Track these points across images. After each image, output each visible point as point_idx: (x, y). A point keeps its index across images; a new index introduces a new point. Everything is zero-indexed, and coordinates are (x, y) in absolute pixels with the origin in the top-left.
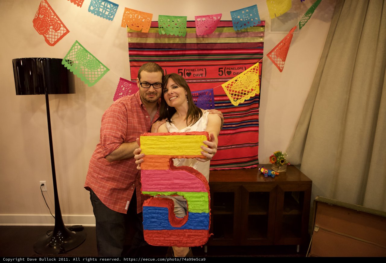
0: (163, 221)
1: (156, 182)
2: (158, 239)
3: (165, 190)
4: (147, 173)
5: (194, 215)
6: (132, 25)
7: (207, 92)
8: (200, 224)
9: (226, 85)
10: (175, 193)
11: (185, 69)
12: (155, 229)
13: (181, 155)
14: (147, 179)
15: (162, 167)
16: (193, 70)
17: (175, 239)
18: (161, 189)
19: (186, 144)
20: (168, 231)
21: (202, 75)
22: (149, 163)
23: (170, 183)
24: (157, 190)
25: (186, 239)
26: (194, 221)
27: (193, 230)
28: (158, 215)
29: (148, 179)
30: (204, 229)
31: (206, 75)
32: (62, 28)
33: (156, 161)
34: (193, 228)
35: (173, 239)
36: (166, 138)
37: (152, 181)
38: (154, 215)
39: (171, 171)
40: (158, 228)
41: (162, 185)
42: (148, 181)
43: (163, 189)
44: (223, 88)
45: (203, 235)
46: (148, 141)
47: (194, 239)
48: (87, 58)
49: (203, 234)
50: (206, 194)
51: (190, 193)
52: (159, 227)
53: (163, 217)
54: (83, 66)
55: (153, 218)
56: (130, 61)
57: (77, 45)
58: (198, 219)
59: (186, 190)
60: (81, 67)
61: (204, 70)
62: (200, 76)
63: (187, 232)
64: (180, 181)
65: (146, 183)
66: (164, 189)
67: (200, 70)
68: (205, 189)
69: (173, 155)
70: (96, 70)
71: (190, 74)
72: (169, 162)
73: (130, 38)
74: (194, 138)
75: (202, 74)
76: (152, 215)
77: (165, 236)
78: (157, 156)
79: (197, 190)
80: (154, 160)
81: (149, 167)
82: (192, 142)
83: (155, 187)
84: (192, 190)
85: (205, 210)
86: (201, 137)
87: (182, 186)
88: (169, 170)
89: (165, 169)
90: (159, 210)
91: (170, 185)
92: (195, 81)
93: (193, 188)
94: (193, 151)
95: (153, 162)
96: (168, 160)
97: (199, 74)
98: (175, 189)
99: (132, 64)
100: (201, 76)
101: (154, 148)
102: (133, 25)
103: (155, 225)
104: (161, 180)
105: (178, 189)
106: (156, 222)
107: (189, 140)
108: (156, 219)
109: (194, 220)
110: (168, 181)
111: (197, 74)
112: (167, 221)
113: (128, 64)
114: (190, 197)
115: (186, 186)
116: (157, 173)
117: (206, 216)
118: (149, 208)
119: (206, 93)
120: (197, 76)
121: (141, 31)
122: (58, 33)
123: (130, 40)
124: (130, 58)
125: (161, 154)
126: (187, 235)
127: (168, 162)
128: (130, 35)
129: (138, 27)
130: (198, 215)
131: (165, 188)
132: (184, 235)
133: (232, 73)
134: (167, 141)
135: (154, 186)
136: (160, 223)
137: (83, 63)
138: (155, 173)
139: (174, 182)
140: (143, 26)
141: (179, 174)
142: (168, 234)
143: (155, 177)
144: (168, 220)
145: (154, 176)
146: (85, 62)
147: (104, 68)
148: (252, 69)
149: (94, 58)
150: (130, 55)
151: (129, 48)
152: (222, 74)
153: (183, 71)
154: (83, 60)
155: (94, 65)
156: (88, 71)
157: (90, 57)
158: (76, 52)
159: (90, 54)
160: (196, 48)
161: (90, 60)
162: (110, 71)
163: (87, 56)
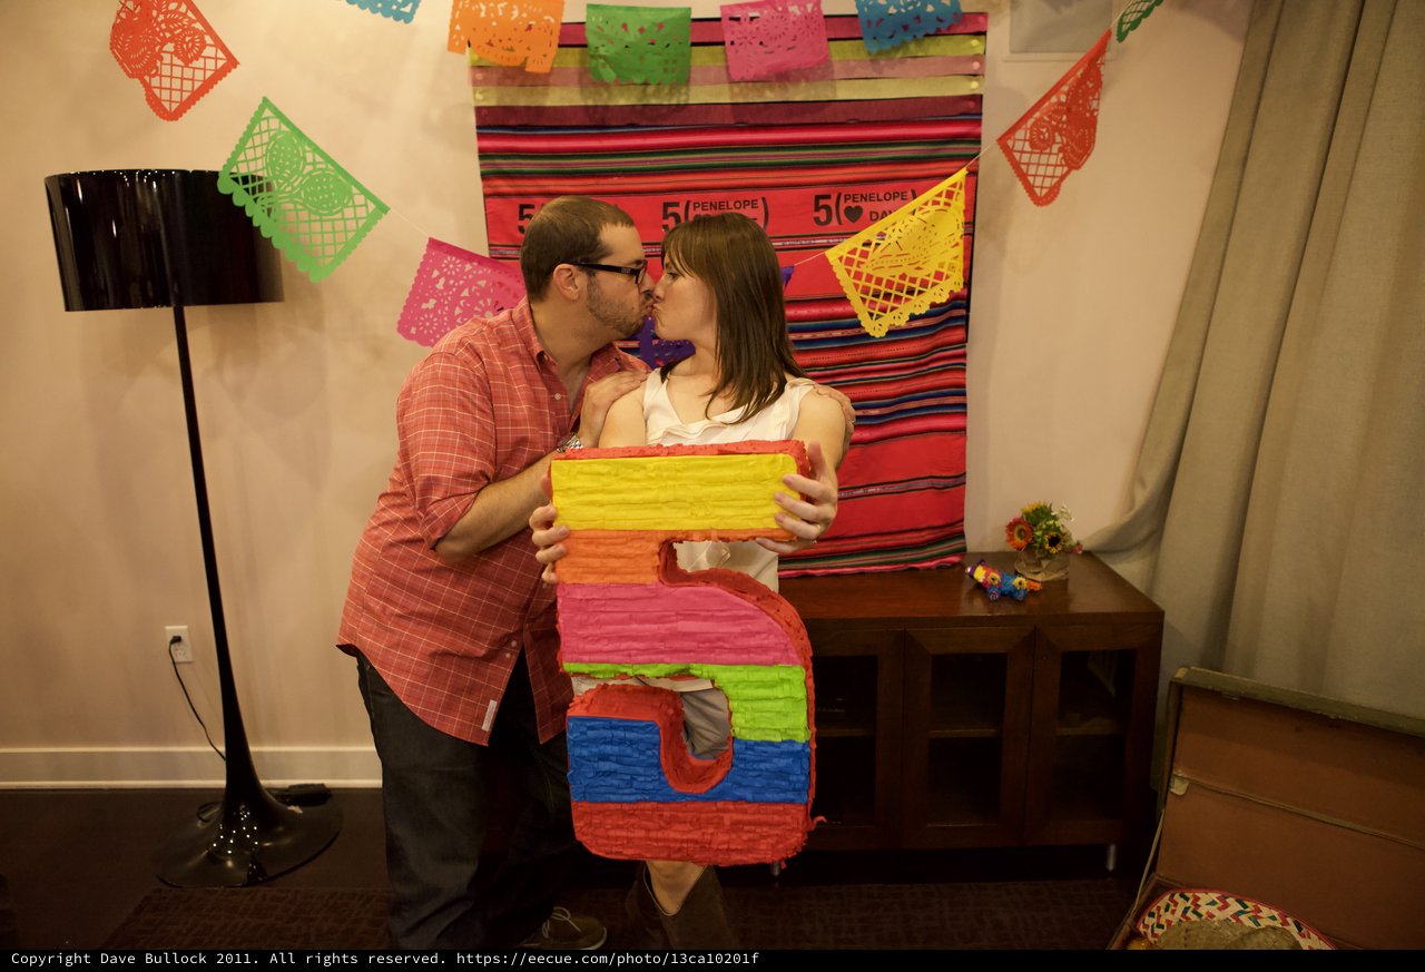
0: (641, 770)
1: (611, 628)
2: (624, 834)
3: (646, 657)
4: (579, 597)
5: (752, 750)
8: (776, 782)
10: (683, 670)
12: (613, 797)
13: (701, 528)
14: (578, 617)
15: (633, 573)
17: (685, 837)
18: (630, 655)
19: (719, 489)
20: (661, 806)
22: (584, 560)
23: (663, 632)
24: (616, 658)
25: (726, 838)
26: (754, 770)
27: (748, 802)
28: (623, 748)
29: (585, 617)
30: (792, 802)
31: (766, 222)
33: (613, 550)
34: (749, 796)
35: (678, 836)
36: (644, 468)
37: (599, 623)
38: (608, 749)
39: (667, 589)
40: (623, 794)
41: (634, 639)
42: (583, 625)
43: (636, 655)
45: (785, 823)
46: (579, 477)
47: (756, 836)
48: (303, 170)
49: (788, 819)
50: (797, 672)
51: (739, 668)
52: (626, 791)
53: (642, 758)
55: (604, 758)
58: (768, 765)
59: (724, 657)
63: (729, 811)
64: (700, 623)
65: (575, 630)
66: (641, 655)
68: (791, 655)
69: (673, 528)
72: (659, 554)
74: (751, 463)
76: (602, 747)
77: (650, 824)
78: (615, 534)
79: (764, 658)
80: (602, 549)
81: (584, 573)
82: (743, 481)
83: (611, 647)
84: (745, 657)
85: (795, 732)
86: (774, 461)
87: (707, 645)
88: (661, 585)
89: (642, 579)
90: (626, 729)
91: (663, 639)
93: (747, 650)
94: (748, 512)
95: (599, 557)
96: (655, 547)
98: (682, 655)
99: (490, 186)
101: (602, 505)
103: (612, 786)
104: (631, 620)
105: (692, 654)
106: (615, 772)
107: (729, 473)
108: (617, 762)
109: (755, 766)
110: (655, 627)
112: (654, 772)
114: (736, 684)
115: (721, 643)
116: (615, 596)
117: (798, 752)
118: (588, 724)
125: (628, 526)
126: (727, 822)
127: (653, 555)
130: (770, 749)
131: (646, 651)
132: (716, 820)
133: (866, 214)
134: (651, 478)
135: (606, 642)
136: (629, 777)
137: (289, 189)
138: (608, 594)
139: (679, 629)
141: (697, 599)
142: (661, 816)
143: (609, 609)
144: (659, 765)
145: (602, 606)
146: (295, 184)
147: (366, 205)
148: (940, 195)
149: (330, 167)
150: (484, 154)
151: (478, 127)
152: (829, 220)
153: (680, 211)
154: (291, 176)
155: (330, 196)
156: (310, 221)
157: (314, 163)
158: (265, 146)
159: (317, 150)
160: (730, 121)
161: (314, 174)
162: (389, 212)
163: (304, 159)
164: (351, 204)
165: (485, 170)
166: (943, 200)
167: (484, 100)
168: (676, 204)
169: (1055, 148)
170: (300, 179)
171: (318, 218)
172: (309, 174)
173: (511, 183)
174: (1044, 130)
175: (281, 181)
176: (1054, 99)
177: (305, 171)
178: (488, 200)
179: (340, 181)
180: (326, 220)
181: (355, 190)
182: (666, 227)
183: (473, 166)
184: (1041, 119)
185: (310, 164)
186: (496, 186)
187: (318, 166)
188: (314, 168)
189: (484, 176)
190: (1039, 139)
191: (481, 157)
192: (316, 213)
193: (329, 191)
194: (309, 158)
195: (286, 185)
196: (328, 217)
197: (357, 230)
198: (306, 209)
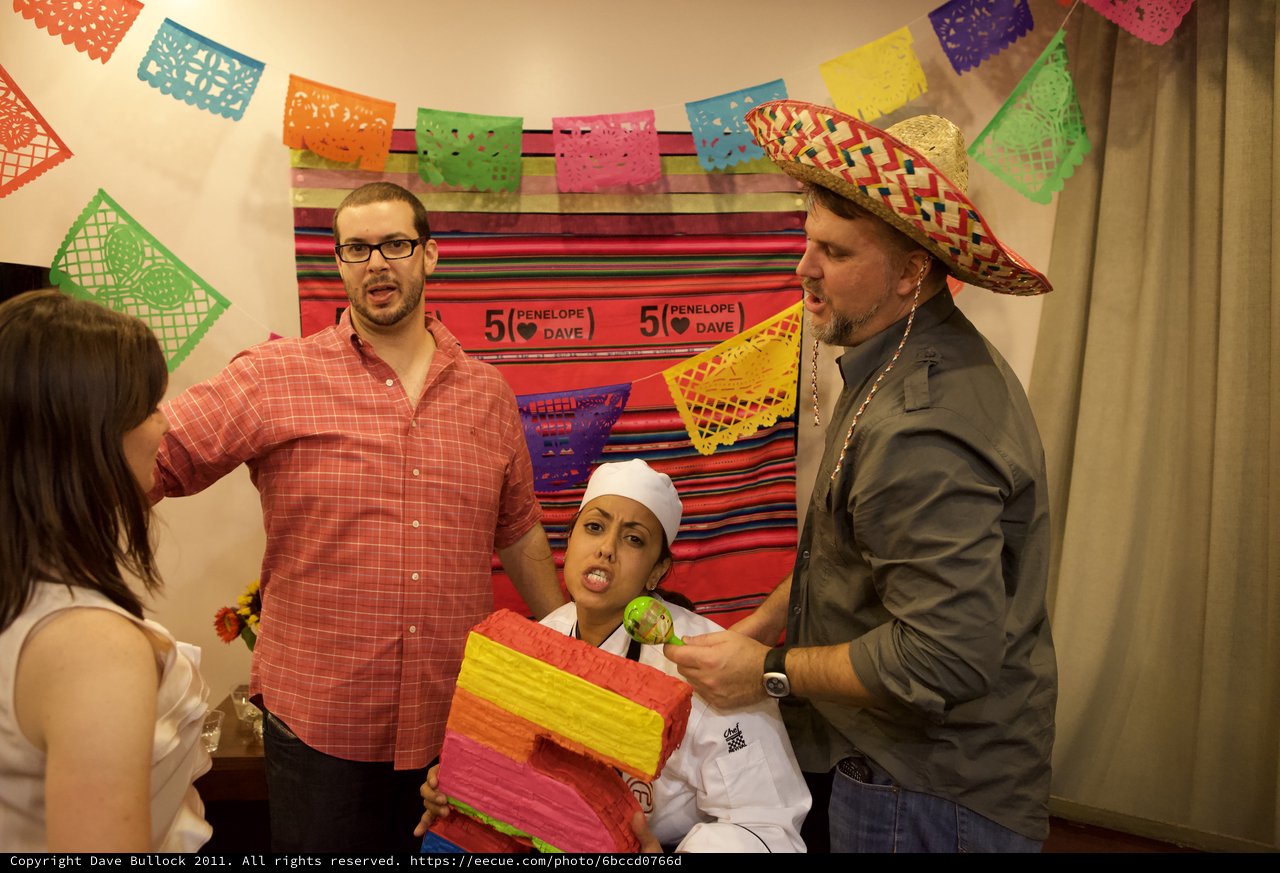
7: (610, 396)
9: (677, 374)
11: (512, 311)
16: (545, 315)
21: (576, 333)
31: (592, 332)
44: (667, 386)
48: (142, 264)
54: (131, 296)
57: (105, 211)
60: (126, 301)
61: (586, 313)
62: (569, 337)
67: (571, 313)
71: (533, 327)
75: (577, 331)
92: (553, 355)
97: (566, 331)
99: (306, 288)
100: (572, 337)
111: (559, 330)
113: (293, 289)
119: (605, 399)
120: (557, 336)
124: (298, 266)
133: (693, 325)
137: (129, 283)
146: (135, 279)
147: (207, 300)
148: (776, 325)
149: (169, 261)
150: (301, 255)
151: (297, 228)
152: (655, 332)
153: (504, 319)
154: (130, 270)
155: (170, 290)
156: (151, 315)
157: (153, 258)
158: (103, 240)
159: (156, 243)
160: (557, 229)
161: (153, 269)
162: (230, 307)
163: (143, 253)
164: (191, 298)
165: (301, 271)
166: (778, 330)
167: (304, 201)
168: (500, 312)
170: (140, 273)
171: (157, 312)
172: (149, 268)
173: (328, 286)
175: (121, 275)
177: (145, 266)
178: (304, 302)
179: (180, 275)
180: (166, 315)
181: (195, 285)
182: (489, 335)
183: (290, 268)
185: (149, 258)
186: (311, 289)
187: (157, 261)
188: (154, 262)
189: (301, 278)
191: (298, 259)
192: (156, 307)
193: (169, 286)
194: (148, 252)
195: (126, 279)
196: (168, 312)
197: (199, 325)
198: (146, 303)
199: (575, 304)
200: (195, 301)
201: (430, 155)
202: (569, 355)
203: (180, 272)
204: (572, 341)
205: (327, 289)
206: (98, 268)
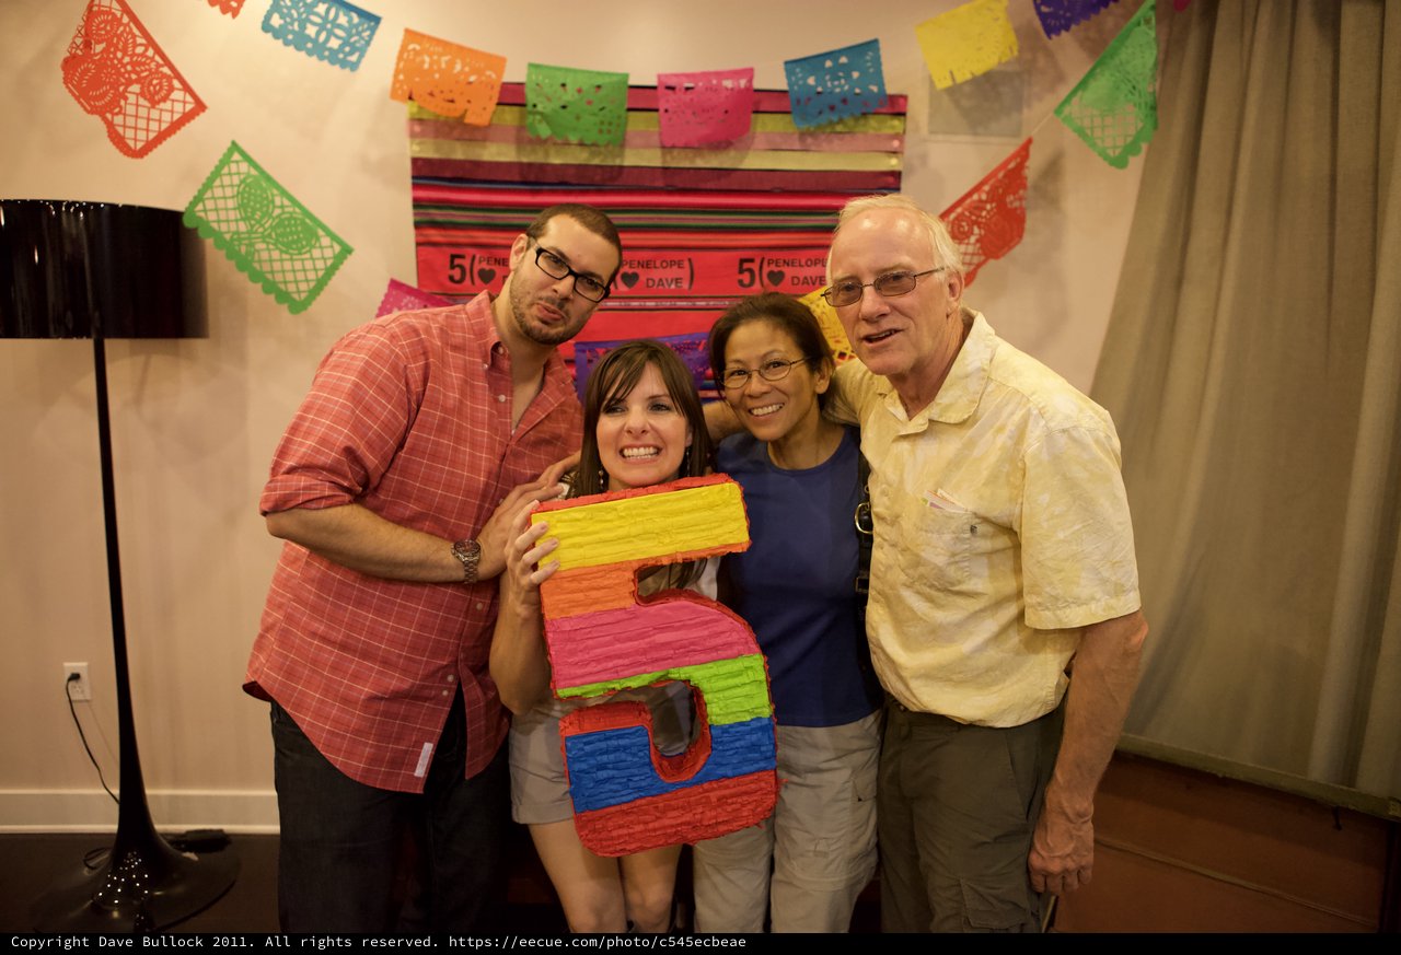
0: (635, 771)
2: (625, 831)
3: (631, 671)
4: (568, 629)
5: (728, 732)
6: (431, 94)
8: (750, 755)
10: (662, 676)
12: (612, 801)
14: (568, 647)
15: (613, 601)
16: (647, 265)
17: (679, 822)
18: (616, 672)
19: (680, 519)
20: (655, 799)
21: (676, 283)
23: (644, 646)
24: (605, 677)
25: (714, 813)
26: (732, 749)
27: (729, 778)
28: (618, 754)
29: (574, 646)
30: (764, 770)
31: (691, 282)
32: (178, 95)
33: (594, 584)
34: (730, 773)
35: (674, 822)
37: (586, 649)
38: (605, 758)
39: (644, 609)
40: (623, 796)
41: (619, 657)
42: (572, 653)
43: (622, 671)
45: (761, 789)
46: (558, 525)
47: (738, 806)
48: (272, 212)
49: (763, 784)
51: (710, 665)
52: (623, 793)
53: (636, 759)
54: (264, 242)
55: (602, 767)
56: (418, 225)
57: (237, 162)
58: (742, 743)
59: (697, 658)
60: (258, 246)
61: (686, 264)
62: (670, 286)
63: (713, 789)
64: (675, 633)
65: (565, 659)
66: (626, 670)
67: (672, 263)
68: (751, 646)
69: (644, 557)
70: (308, 256)
71: (635, 276)
73: (417, 140)
74: (703, 495)
75: (677, 280)
76: (599, 758)
77: (647, 818)
78: (595, 569)
79: (729, 653)
80: (584, 584)
81: (569, 607)
82: (699, 510)
83: (599, 668)
84: (714, 655)
85: (760, 710)
86: (722, 491)
87: (681, 650)
88: (637, 606)
89: (622, 604)
90: (619, 737)
91: (644, 653)
92: (654, 304)
93: (715, 649)
94: (705, 534)
95: (582, 591)
96: (629, 575)
97: (667, 280)
98: (661, 663)
99: (422, 235)
100: (673, 286)
101: (581, 546)
102: (435, 93)
103: (611, 791)
105: (669, 661)
106: (613, 778)
108: (613, 769)
109: (732, 745)
110: (636, 643)
111: (661, 280)
112: (647, 769)
113: (410, 236)
114: (708, 680)
115: (693, 647)
116: (600, 623)
117: (765, 726)
118: (584, 740)
119: (699, 345)
120: (658, 285)
121: (463, 116)
122: (161, 110)
123: (416, 148)
124: (415, 214)
125: (606, 560)
126: (714, 800)
127: (629, 582)
128: (417, 128)
129: (452, 101)
130: (742, 728)
131: (630, 666)
132: (704, 800)
133: (787, 278)
134: (622, 518)
135: (594, 664)
136: (625, 780)
137: (262, 229)
138: (593, 622)
139: (657, 641)
140: (469, 102)
141: (669, 613)
142: (657, 807)
143: (595, 635)
144: (650, 763)
145: (588, 633)
146: (267, 226)
147: (332, 247)
149: (297, 210)
150: (418, 203)
151: (414, 177)
152: (751, 283)
154: (262, 218)
155: (299, 237)
156: (282, 260)
157: (282, 207)
158: (236, 189)
159: (284, 193)
160: (659, 184)
161: (283, 216)
162: (353, 253)
163: (273, 201)
164: (318, 245)
165: (418, 219)
167: (420, 152)
169: (973, 239)
170: (273, 219)
172: (279, 216)
173: (443, 233)
174: (964, 224)
175: (253, 222)
176: (975, 197)
177: (275, 214)
178: (420, 248)
179: (306, 224)
180: (297, 260)
181: (321, 232)
183: (407, 215)
184: (962, 214)
185: (279, 207)
187: (286, 210)
188: (283, 211)
190: (960, 232)
191: (415, 206)
192: (287, 253)
193: (297, 233)
194: (278, 201)
195: (257, 226)
196: (299, 257)
197: (326, 269)
198: (277, 248)
199: (676, 255)
200: (321, 247)
201: (540, 108)
202: (668, 303)
203: (307, 221)
204: (672, 291)
205: (442, 236)
206: (232, 215)
